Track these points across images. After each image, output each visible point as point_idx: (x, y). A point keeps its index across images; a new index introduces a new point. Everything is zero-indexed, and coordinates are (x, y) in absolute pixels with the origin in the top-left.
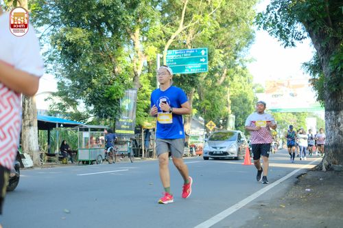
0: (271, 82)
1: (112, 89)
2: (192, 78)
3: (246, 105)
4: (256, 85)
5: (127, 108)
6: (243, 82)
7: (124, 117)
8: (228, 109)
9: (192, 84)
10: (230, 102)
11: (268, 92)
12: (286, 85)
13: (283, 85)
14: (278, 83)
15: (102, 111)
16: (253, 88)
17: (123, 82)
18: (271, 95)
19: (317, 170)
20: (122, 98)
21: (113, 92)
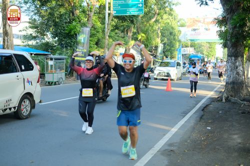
0: (191, 19)
1: (71, 26)
2: (132, 18)
3: (172, 37)
4: (181, 20)
5: (82, 41)
6: (171, 19)
7: (80, 48)
8: (158, 40)
9: (132, 22)
10: (160, 34)
11: (189, 26)
12: (202, 21)
13: (199, 21)
14: (196, 20)
15: (63, 43)
16: (178, 22)
17: (80, 22)
18: (190, 29)
19: (219, 101)
20: (79, 34)
21: (72, 29)
